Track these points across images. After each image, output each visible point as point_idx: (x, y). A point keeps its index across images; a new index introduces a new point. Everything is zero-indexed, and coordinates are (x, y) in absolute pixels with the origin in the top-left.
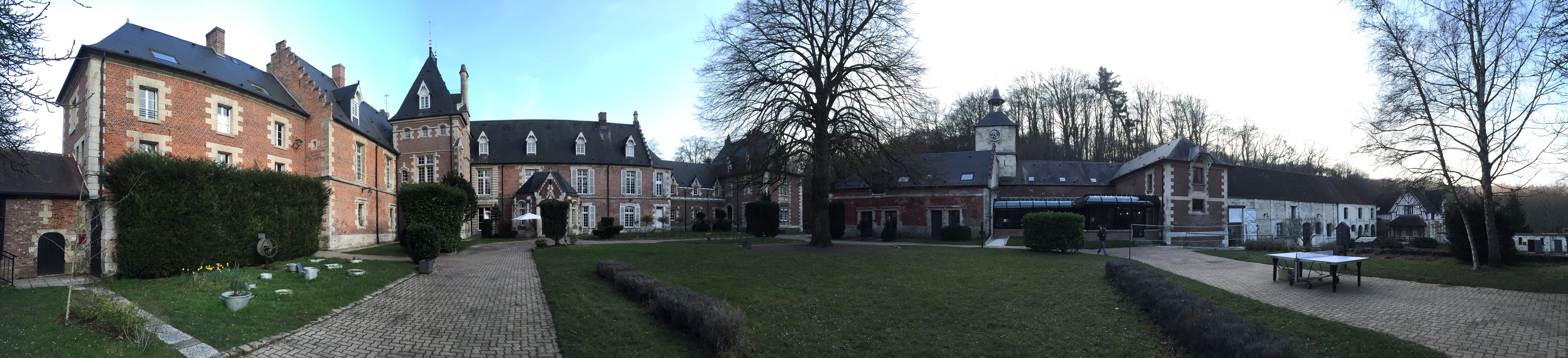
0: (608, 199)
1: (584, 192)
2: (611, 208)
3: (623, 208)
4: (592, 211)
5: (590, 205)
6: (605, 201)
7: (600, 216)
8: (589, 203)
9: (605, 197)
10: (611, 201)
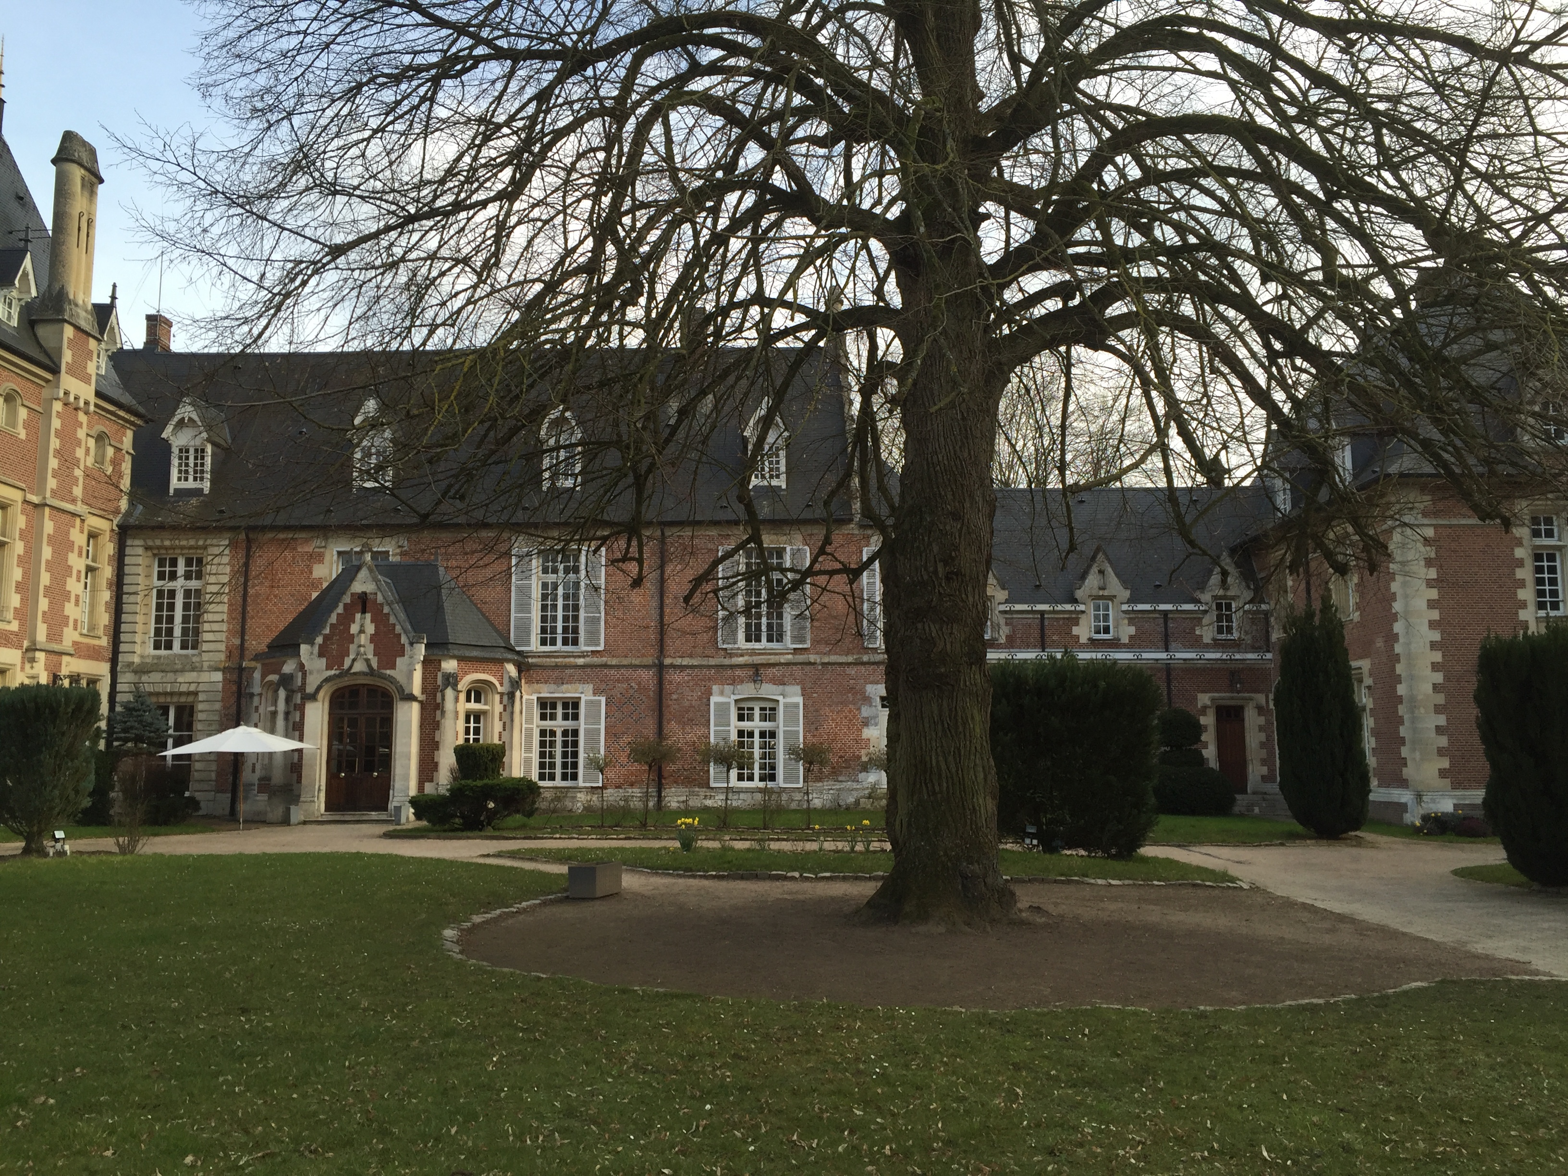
0: (660, 668)
1: (565, 642)
2: (672, 705)
3: (723, 709)
4: (593, 717)
5: (585, 694)
6: (648, 677)
7: (626, 739)
8: (580, 687)
9: (649, 661)
10: (675, 677)
